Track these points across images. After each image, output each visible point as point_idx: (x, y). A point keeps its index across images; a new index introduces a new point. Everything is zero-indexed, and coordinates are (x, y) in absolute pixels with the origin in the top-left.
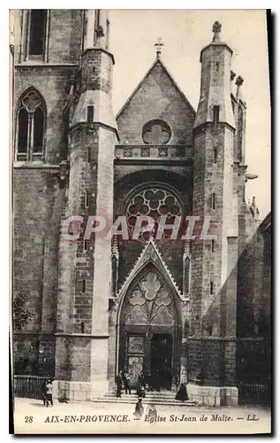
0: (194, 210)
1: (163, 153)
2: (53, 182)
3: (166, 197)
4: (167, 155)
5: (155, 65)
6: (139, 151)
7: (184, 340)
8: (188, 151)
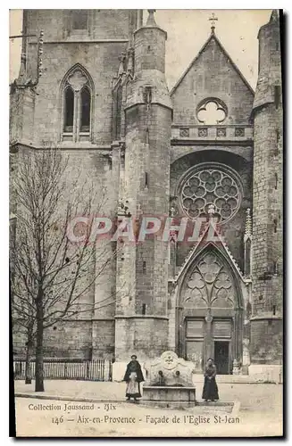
0: (254, 191)
1: (221, 133)
2: (103, 163)
3: (222, 178)
4: (225, 135)
5: (209, 41)
6: (196, 131)
7: (246, 322)
8: (248, 131)
